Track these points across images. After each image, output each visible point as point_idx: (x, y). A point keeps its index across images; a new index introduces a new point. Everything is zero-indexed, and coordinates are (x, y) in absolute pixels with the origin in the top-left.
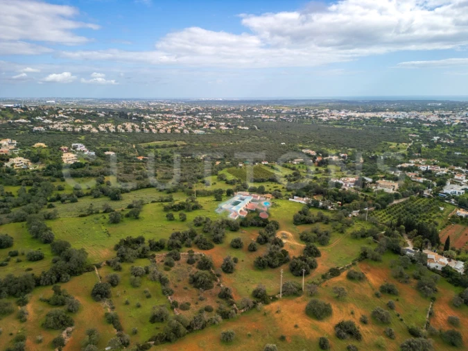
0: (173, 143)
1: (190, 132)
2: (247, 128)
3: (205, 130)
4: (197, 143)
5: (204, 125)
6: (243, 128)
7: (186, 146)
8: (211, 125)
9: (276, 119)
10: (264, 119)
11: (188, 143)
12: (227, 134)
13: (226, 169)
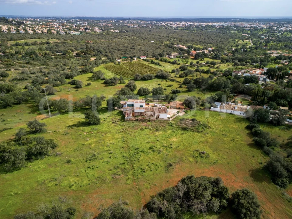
0: (44, 41)
1: (66, 33)
2: (118, 31)
3: (81, 32)
4: (71, 41)
5: (80, 29)
6: (114, 31)
7: (59, 43)
8: (86, 29)
9: (138, 26)
10: (129, 26)
11: (63, 40)
12: (100, 34)
13: (103, 65)
